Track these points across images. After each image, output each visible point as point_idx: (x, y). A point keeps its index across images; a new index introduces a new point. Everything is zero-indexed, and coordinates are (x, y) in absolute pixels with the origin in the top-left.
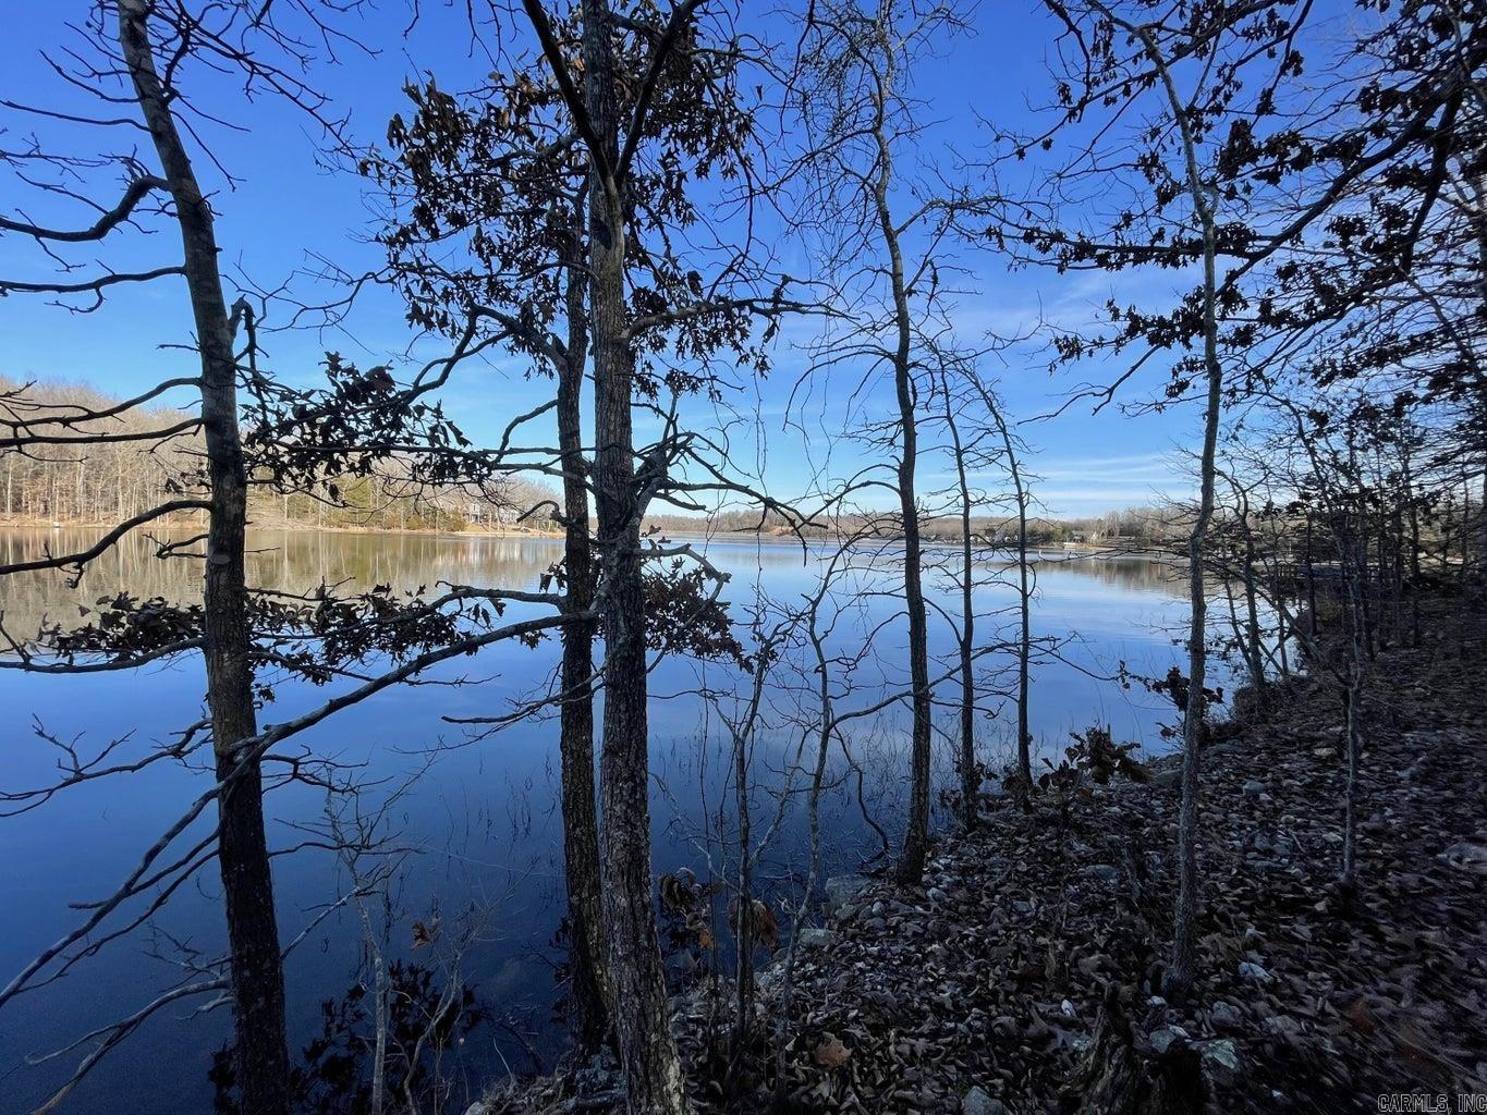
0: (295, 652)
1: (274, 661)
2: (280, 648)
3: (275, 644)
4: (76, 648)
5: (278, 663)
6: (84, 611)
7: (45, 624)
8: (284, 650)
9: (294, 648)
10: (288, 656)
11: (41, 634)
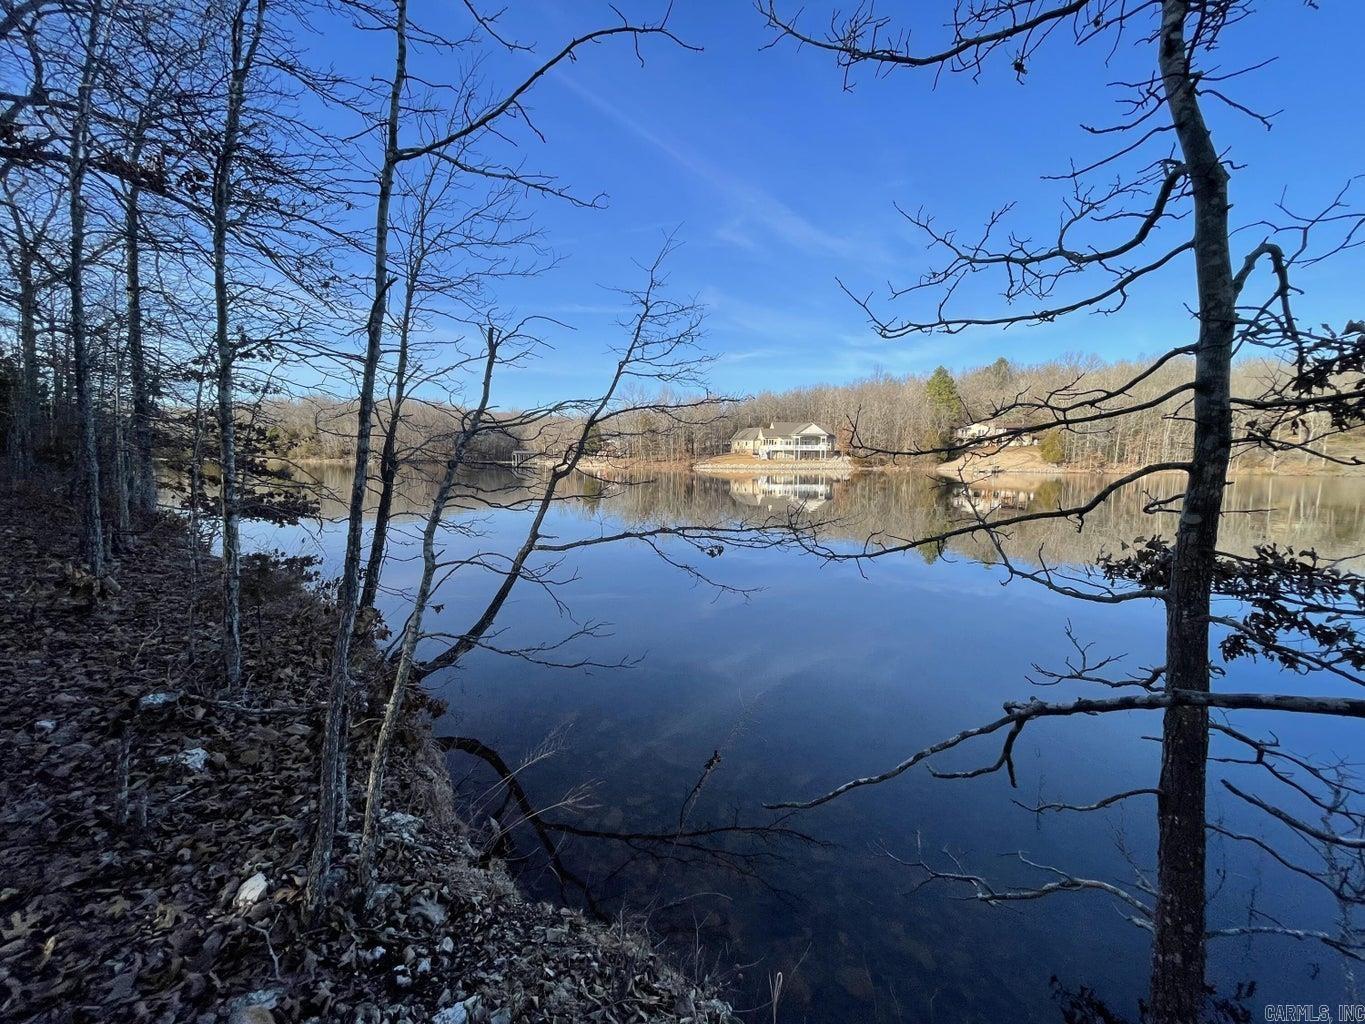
0: (1331, 625)
1: (1301, 628)
2: (1310, 616)
3: (1305, 610)
4: (1120, 574)
5: (1307, 632)
6: (1124, 546)
7: (1102, 552)
8: (1316, 619)
9: (1329, 620)
10: (1321, 627)
11: (1098, 560)
